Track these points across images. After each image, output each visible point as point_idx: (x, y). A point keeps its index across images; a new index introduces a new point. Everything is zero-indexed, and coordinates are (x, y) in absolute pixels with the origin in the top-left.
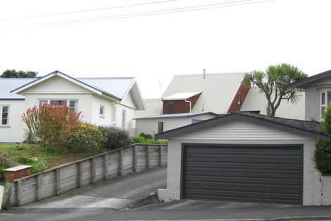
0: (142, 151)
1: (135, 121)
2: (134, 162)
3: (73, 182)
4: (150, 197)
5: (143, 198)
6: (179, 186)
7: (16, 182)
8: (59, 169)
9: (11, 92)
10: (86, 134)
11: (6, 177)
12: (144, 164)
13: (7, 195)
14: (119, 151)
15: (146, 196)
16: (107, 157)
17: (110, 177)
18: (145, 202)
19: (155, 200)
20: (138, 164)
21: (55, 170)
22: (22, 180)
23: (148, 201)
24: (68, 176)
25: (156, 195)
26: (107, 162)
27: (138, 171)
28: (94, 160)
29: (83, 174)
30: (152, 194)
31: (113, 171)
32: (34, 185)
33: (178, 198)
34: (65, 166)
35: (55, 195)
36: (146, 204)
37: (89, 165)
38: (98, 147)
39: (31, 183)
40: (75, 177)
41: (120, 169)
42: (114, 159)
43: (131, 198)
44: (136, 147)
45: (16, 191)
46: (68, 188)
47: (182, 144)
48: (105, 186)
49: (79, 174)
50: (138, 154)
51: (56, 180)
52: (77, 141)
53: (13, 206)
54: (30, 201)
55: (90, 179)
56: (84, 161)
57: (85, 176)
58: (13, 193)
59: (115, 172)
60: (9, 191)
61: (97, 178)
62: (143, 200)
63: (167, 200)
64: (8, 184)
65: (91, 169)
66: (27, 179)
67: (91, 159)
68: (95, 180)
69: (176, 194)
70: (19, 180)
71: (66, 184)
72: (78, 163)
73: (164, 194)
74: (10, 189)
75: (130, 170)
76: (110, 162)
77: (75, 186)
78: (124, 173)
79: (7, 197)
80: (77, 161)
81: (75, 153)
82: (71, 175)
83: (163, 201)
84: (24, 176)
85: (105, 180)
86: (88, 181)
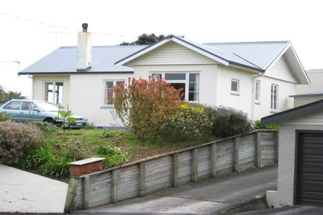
0: (269, 140)
1: (293, 98)
2: (256, 155)
3: (165, 179)
4: (254, 202)
5: (243, 202)
6: (293, 187)
7: (83, 179)
8: (143, 162)
9: (115, 63)
10: (186, 117)
11: (71, 173)
12: (272, 157)
13: (72, 195)
14: (233, 140)
15: (248, 199)
16: (215, 147)
17: (220, 174)
18: (245, 207)
19: (261, 205)
20: (263, 157)
21: (138, 164)
22: (91, 177)
23: (250, 206)
24: (157, 171)
25: (264, 199)
26: (215, 154)
27: (262, 166)
28: (196, 151)
29: (179, 170)
30: (258, 197)
31: (225, 165)
32: (109, 183)
33: (291, 204)
34: (154, 159)
35: (139, 196)
36: (245, 210)
37: (190, 158)
38: (200, 135)
39: (105, 180)
40: (168, 173)
41: (234, 163)
42: (227, 149)
43: (230, 202)
44: (259, 134)
45: (83, 190)
46: (158, 187)
47: (297, 131)
48: (207, 185)
49: (173, 170)
50: (262, 143)
51: (139, 177)
52: (173, 127)
53: (78, 209)
54: (102, 203)
55: (191, 176)
56: (180, 153)
57: (183, 172)
58: (79, 193)
59: (228, 166)
60: (73, 190)
61: (199, 175)
62: (242, 205)
63: (277, 206)
64: (73, 181)
65: (192, 162)
66: (98, 175)
67: (192, 150)
68: (196, 178)
69: (289, 199)
70: (87, 176)
71: (155, 183)
72: (172, 155)
73: (275, 198)
74: (75, 187)
75: (250, 165)
76: (221, 153)
77: (168, 185)
78: (241, 167)
79: (71, 196)
80: (171, 152)
81: (173, 142)
82: (163, 170)
83: (273, 207)
84: (94, 171)
85: (211, 177)
86: (188, 179)
